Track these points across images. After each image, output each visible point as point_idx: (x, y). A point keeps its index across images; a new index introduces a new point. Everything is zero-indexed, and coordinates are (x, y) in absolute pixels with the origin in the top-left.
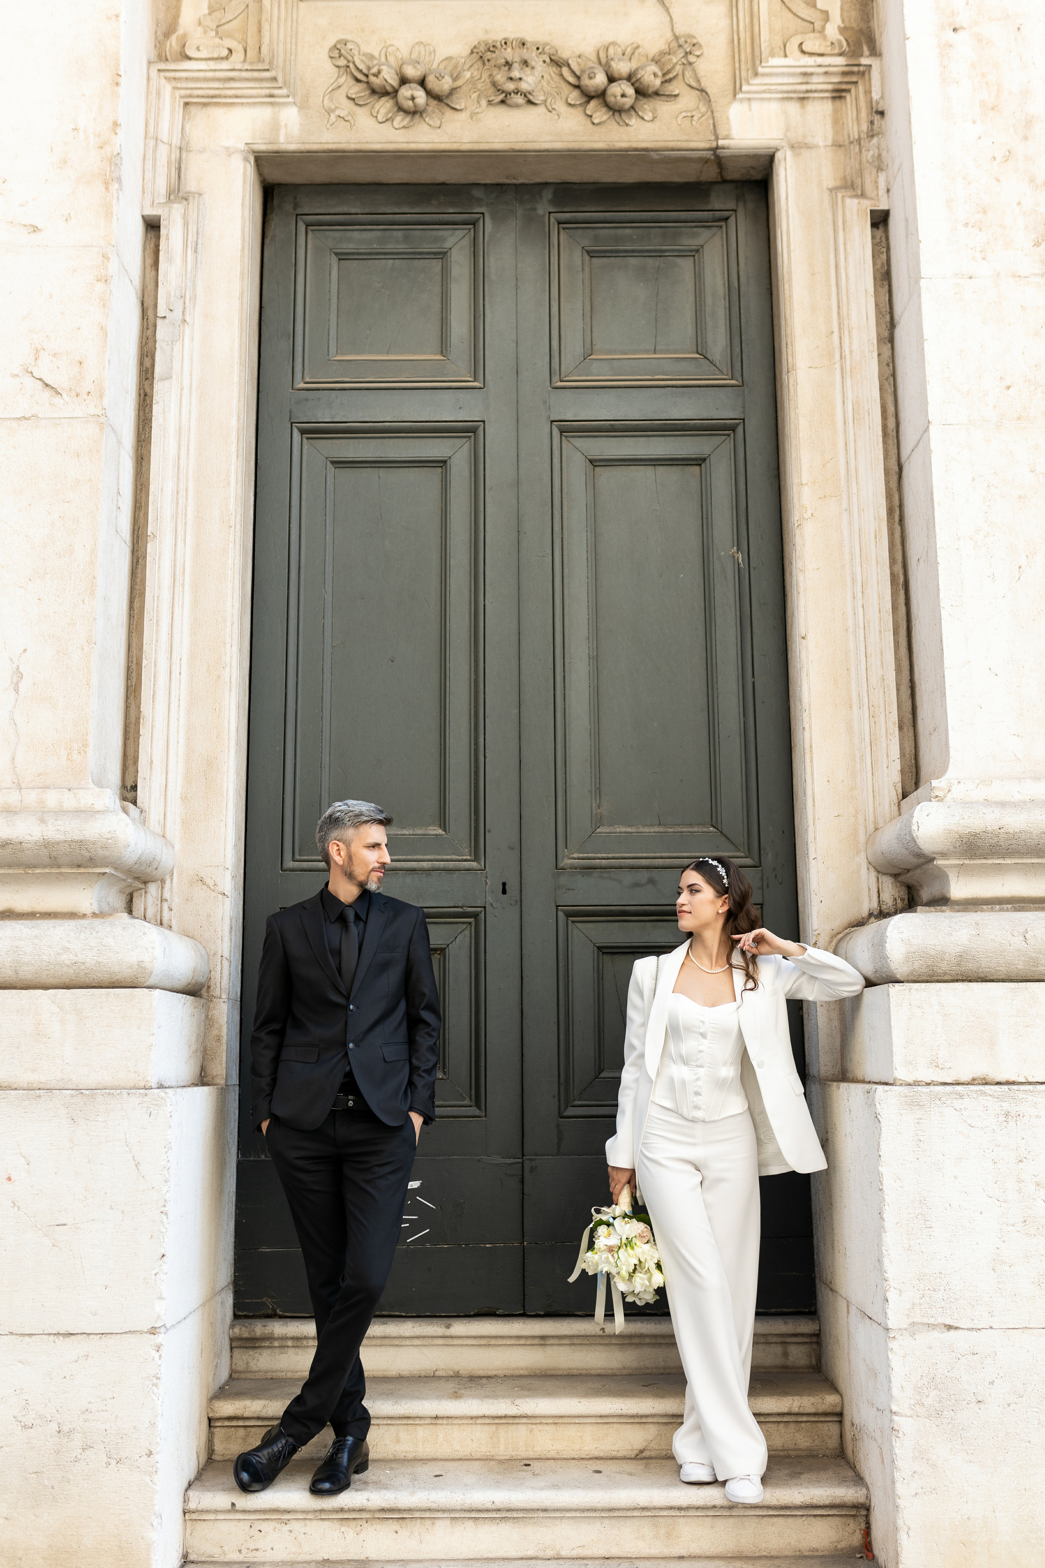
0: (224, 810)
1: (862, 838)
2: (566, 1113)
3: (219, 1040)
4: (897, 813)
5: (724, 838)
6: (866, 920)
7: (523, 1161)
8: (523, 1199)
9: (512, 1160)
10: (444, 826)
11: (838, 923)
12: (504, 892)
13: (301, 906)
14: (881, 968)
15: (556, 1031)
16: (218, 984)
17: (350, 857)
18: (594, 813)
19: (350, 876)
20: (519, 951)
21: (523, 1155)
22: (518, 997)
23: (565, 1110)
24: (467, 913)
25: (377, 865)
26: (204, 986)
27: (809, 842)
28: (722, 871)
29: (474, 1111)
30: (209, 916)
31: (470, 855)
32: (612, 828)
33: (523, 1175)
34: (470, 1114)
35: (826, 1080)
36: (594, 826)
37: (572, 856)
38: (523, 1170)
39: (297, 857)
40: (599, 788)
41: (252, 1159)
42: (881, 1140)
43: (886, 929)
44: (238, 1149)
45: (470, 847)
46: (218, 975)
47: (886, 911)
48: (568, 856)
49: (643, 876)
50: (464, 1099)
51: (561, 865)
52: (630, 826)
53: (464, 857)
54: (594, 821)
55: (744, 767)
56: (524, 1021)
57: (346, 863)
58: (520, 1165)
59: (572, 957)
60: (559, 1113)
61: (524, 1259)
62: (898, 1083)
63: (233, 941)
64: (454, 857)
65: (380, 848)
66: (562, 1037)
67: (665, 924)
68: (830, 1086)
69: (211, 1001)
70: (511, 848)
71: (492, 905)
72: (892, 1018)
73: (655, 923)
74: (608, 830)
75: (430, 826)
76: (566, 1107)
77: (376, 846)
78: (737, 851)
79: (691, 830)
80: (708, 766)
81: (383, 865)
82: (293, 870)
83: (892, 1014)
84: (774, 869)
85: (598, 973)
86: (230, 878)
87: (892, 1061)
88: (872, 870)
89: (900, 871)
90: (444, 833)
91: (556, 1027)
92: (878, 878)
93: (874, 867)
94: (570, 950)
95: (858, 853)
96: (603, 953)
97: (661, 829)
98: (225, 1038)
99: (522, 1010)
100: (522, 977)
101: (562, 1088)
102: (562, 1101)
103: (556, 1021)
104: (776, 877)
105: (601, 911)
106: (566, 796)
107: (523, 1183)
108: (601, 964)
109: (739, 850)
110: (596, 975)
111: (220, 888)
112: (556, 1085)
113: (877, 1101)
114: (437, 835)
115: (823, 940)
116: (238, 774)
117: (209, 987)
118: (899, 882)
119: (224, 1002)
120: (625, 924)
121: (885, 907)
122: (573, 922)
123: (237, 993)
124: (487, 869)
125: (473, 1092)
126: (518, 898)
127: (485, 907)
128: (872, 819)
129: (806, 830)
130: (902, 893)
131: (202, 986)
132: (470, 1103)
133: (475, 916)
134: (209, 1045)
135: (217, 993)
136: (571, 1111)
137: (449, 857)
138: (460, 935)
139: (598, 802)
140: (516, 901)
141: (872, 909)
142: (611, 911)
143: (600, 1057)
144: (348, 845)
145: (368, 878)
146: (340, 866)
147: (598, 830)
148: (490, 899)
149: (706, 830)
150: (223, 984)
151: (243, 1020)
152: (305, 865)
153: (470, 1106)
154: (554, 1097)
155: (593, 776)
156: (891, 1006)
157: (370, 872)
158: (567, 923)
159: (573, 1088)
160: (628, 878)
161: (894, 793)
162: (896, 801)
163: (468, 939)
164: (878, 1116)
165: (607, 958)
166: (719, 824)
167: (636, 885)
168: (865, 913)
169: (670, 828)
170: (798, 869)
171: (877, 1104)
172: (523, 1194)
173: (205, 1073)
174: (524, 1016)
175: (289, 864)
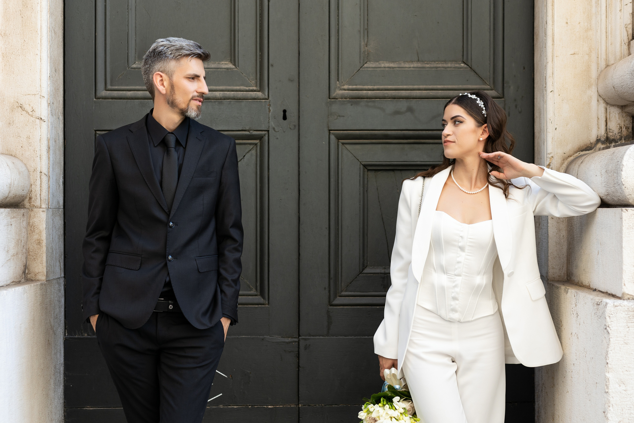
0: (39, 45)
1: (594, 74)
2: (335, 302)
3: (39, 243)
4: (626, 52)
5: (473, 73)
6: (593, 145)
7: (299, 340)
8: (299, 370)
9: (290, 340)
10: (234, 61)
11: (569, 148)
12: (285, 118)
13: (128, 129)
14: (613, 192)
15: (327, 234)
16: (38, 196)
17: (172, 86)
18: (362, 50)
19: (172, 104)
20: (297, 168)
21: (299, 336)
22: (295, 206)
23: (334, 300)
24: (253, 135)
25: (196, 94)
26: (26, 197)
27: (548, 77)
28: (480, 103)
29: (259, 299)
30: (28, 138)
31: (256, 86)
32: (377, 63)
33: (299, 351)
34: (256, 301)
35: (553, 281)
36: (362, 62)
37: (342, 87)
38: (299, 348)
39: (109, 87)
40: (367, 29)
41: (77, 336)
42: (610, 349)
43: (622, 158)
44: (65, 328)
45: (256, 79)
46: (38, 188)
47: (612, 138)
48: (339, 87)
49: (403, 105)
50: (251, 290)
51: (333, 95)
52: (393, 62)
53: (251, 88)
54: (362, 58)
55: (492, 11)
56: (300, 226)
57: (169, 92)
58: (297, 343)
59: (342, 173)
60: (329, 302)
61: (299, 418)
62: (626, 297)
63: (51, 159)
64: (242, 88)
65: (199, 80)
66: (332, 240)
67: (420, 146)
68: (558, 288)
69: (32, 210)
70: (291, 80)
71: (274, 129)
72: (624, 239)
73: (412, 145)
74: (374, 66)
75: (222, 60)
76: (335, 297)
77: (195, 77)
78: (484, 85)
79: (445, 65)
80: (462, 10)
81: (202, 95)
82: (105, 98)
83: (623, 236)
84: (515, 100)
85: (364, 187)
86: (46, 105)
87: (621, 278)
88: (602, 101)
89: (628, 103)
90: (234, 67)
91: (328, 232)
92: (606, 109)
93: (604, 99)
94: (340, 167)
95: (590, 87)
96: (368, 170)
97: (419, 65)
98: (45, 241)
99: (299, 218)
100: (299, 190)
101: (332, 281)
102: (332, 292)
103: (327, 226)
104: (516, 107)
105: (367, 135)
106: (338, 36)
107: (299, 357)
108: (366, 180)
109: (485, 83)
110: (362, 189)
111: (37, 114)
112: (327, 280)
113: (607, 315)
114: (227, 69)
115: (556, 162)
116: (51, 14)
117: (30, 198)
118: (625, 112)
119: (43, 211)
120: (387, 146)
121: (611, 134)
122: (343, 144)
123: (58, 202)
124: (270, 98)
125: (258, 284)
126: (296, 123)
127: (268, 131)
128: (604, 56)
129: (546, 66)
130: (627, 122)
131: (23, 198)
132: (255, 293)
133: (260, 138)
134: (31, 247)
135: (38, 203)
136: (339, 300)
137: (238, 88)
138: (248, 154)
139: (366, 41)
140: (295, 126)
141: (599, 136)
142: (375, 135)
143: (363, 256)
144: (170, 77)
145: (188, 105)
146: (163, 95)
147: (365, 65)
148: (272, 124)
149: (457, 65)
150: (42, 196)
151: (66, 224)
152: (115, 94)
153: (256, 295)
154: (325, 288)
155: (362, 18)
156: (624, 228)
157: (190, 101)
158: (338, 145)
159: (341, 281)
160: (390, 106)
161: (625, 34)
162: (626, 41)
163: (254, 158)
164: (608, 328)
165: (371, 174)
166: (469, 60)
167: (397, 113)
168: (593, 139)
169: (427, 64)
170: (535, 100)
171: (607, 318)
172: (299, 366)
173: (29, 270)
174: (301, 222)
175: (104, 93)
